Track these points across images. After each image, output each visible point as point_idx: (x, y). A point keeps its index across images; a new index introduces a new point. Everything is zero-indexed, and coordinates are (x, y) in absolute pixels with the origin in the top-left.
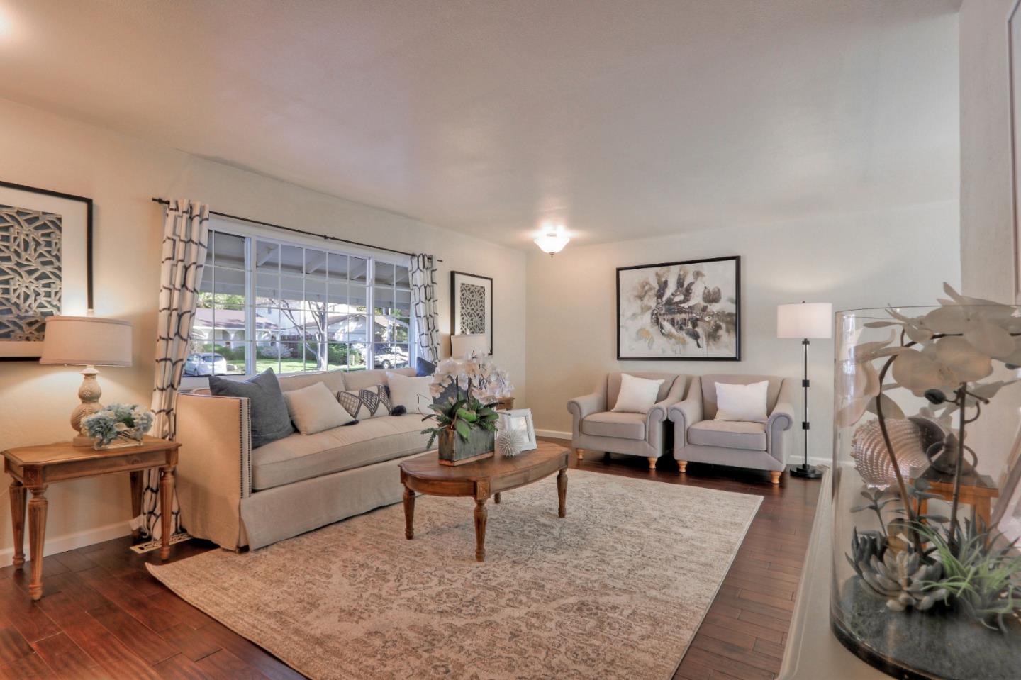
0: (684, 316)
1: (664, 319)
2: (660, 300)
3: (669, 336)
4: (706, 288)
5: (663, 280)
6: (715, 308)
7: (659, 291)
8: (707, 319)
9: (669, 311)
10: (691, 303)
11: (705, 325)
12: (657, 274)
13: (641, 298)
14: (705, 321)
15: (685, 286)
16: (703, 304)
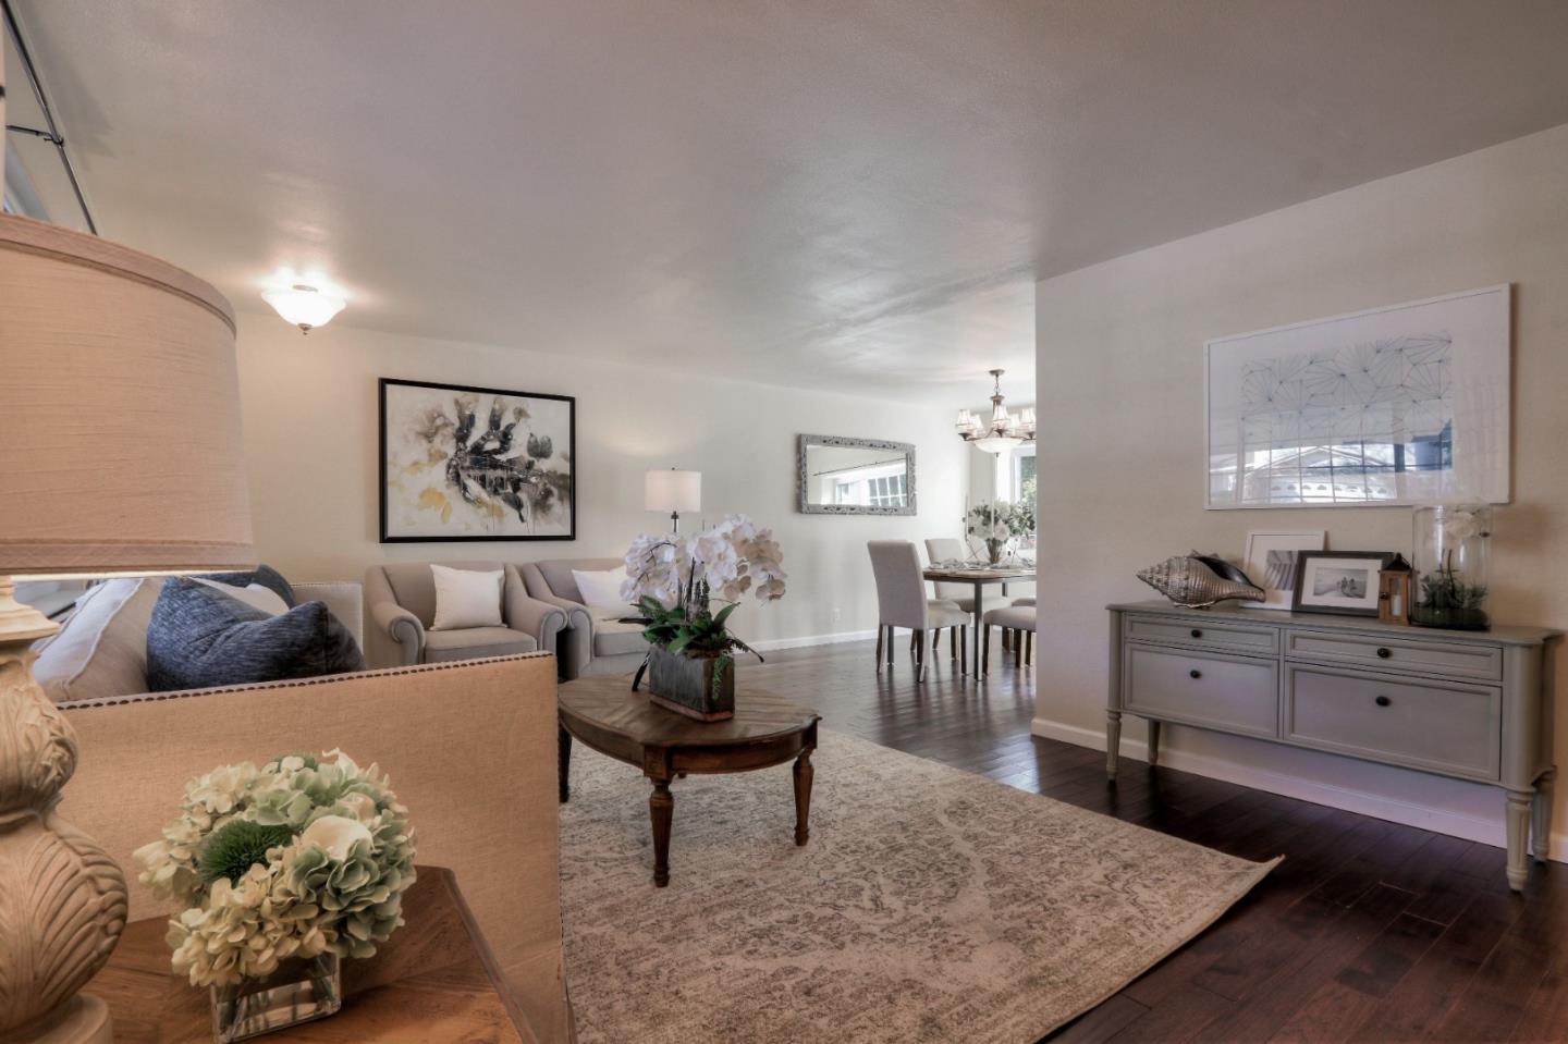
0: (499, 473)
1: (469, 476)
2: (461, 445)
3: (477, 502)
4: (532, 435)
5: (468, 413)
6: (543, 465)
7: (460, 429)
8: (533, 480)
9: (477, 464)
10: (511, 454)
11: (531, 489)
12: (457, 402)
13: (428, 437)
14: (530, 483)
15: (502, 428)
16: (528, 458)
